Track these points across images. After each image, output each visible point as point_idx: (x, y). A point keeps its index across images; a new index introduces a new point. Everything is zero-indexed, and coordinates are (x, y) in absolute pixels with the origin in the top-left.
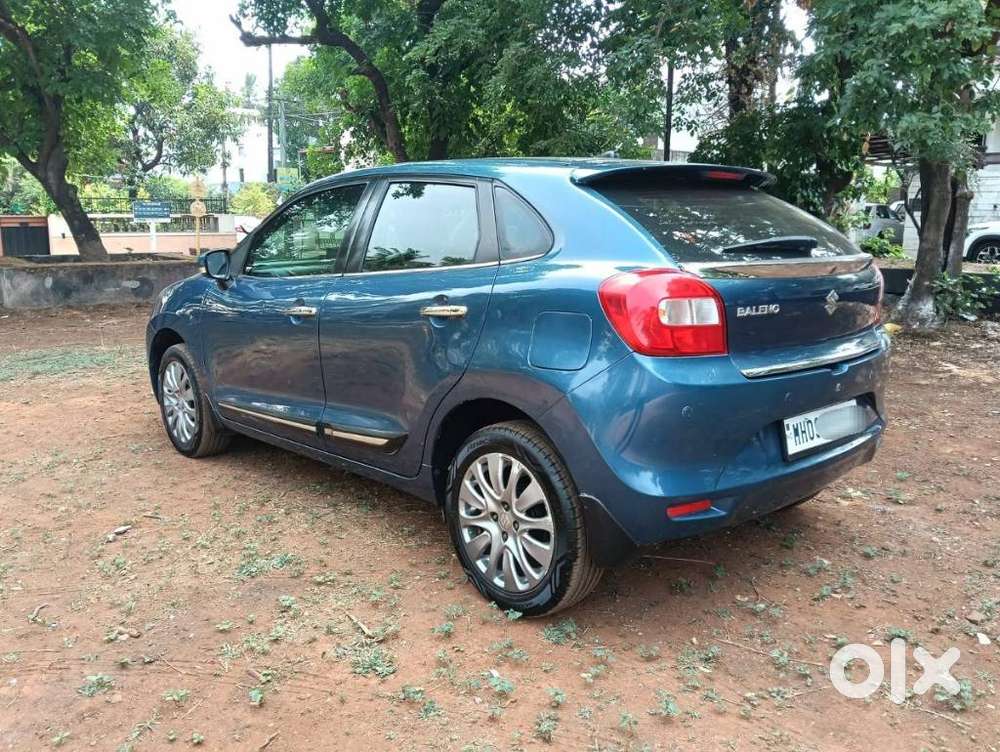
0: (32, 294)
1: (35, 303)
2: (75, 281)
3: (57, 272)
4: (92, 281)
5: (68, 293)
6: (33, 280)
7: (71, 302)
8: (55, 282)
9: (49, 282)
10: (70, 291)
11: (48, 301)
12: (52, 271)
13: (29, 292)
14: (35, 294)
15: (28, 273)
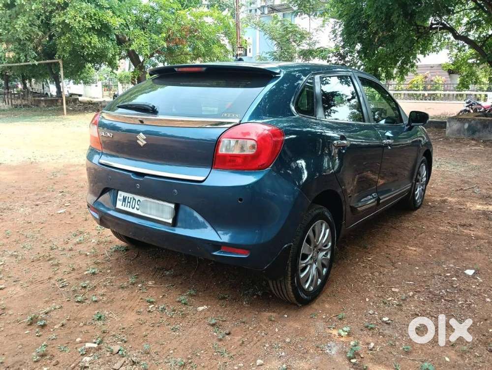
0: (458, 130)
1: (458, 135)
2: (479, 126)
3: (470, 122)
4: (487, 127)
5: (474, 132)
6: (460, 124)
7: (475, 137)
8: (469, 126)
9: (466, 126)
10: (476, 131)
11: (464, 135)
12: (469, 121)
13: (456, 129)
14: (459, 131)
15: (458, 120)
